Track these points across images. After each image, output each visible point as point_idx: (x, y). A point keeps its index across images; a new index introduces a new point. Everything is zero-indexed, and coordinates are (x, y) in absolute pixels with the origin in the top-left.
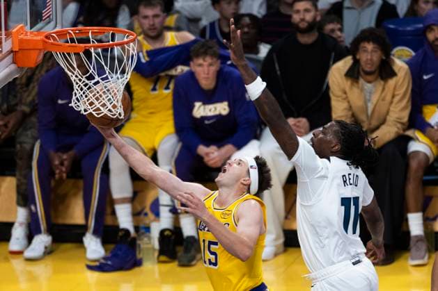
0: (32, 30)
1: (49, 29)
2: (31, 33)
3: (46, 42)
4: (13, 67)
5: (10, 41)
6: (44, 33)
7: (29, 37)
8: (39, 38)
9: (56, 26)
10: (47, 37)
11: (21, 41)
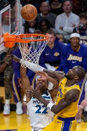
0: (11, 34)
1: (17, 34)
2: (11, 35)
3: (16, 39)
4: (4, 47)
5: (3, 38)
6: (15, 35)
7: (10, 37)
8: (14, 37)
9: (20, 33)
10: (16, 37)
11: (7, 38)
